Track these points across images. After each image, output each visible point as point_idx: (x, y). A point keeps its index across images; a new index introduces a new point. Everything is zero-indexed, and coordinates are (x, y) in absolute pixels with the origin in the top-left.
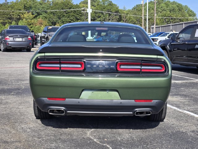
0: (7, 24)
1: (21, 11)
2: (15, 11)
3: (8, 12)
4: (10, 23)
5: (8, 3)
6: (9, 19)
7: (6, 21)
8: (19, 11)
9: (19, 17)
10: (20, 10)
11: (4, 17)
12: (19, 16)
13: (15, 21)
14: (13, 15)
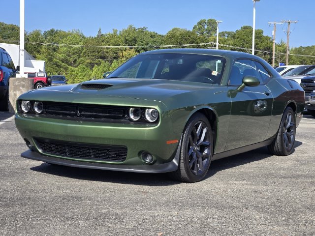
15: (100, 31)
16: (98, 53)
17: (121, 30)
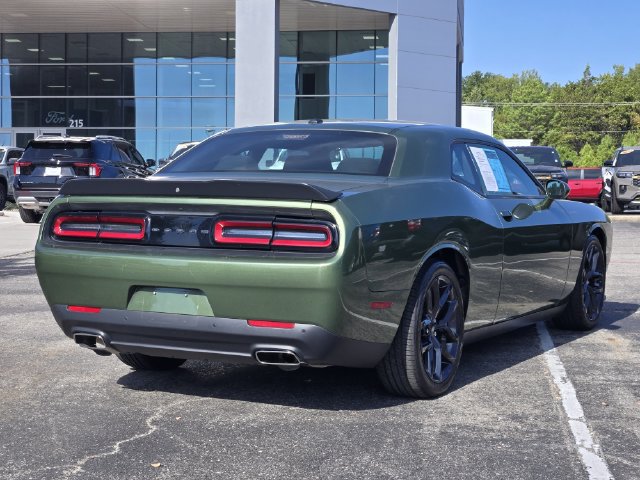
0: (587, 146)
1: (633, 104)
2: (614, 104)
3: (590, 107)
4: (595, 142)
5: (593, 78)
6: (596, 128)
7: (584, 136)
8: (627, 104)
9: (624, 121)
10: (629, 99)
11: (577, 125)
12: (627, 117)
13: (613, 135)
14: (607, 116)
15: (587, 72)
16: (588, 118)
17: (634, 67)
